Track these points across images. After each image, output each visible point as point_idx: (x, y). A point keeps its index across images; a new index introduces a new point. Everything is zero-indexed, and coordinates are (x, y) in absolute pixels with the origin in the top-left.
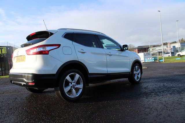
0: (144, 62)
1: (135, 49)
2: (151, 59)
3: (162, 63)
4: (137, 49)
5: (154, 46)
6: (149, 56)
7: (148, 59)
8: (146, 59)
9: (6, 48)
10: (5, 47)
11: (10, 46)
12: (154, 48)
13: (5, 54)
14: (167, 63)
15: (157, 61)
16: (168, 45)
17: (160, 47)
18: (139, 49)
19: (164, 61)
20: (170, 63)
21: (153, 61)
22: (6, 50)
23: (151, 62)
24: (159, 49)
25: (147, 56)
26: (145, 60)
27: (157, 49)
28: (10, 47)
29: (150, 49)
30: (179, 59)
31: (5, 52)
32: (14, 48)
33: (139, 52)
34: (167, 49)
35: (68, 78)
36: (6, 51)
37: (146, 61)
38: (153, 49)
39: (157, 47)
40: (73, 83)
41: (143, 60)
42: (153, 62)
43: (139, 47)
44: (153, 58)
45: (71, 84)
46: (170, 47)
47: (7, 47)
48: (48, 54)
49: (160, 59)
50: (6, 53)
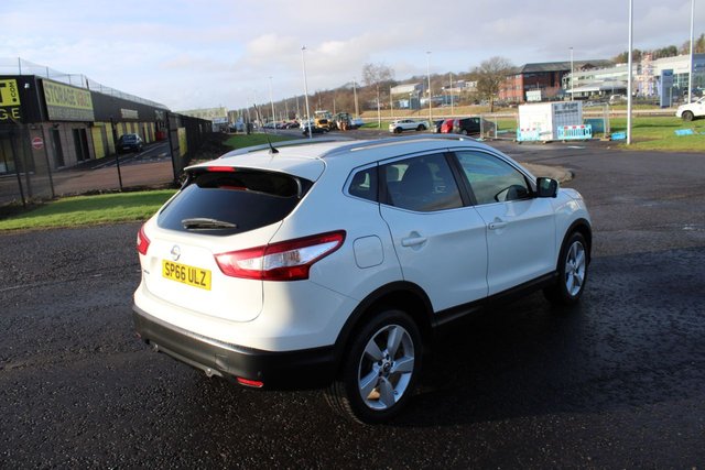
0: (551, 138)
1: (512, 73)
2: (578, 127)
3: (621, 146)
4: (520, 76)
5: (588, 66)
6: (571, 117)
7: (570, 128)
8: (560, 129)
9: (15, 84)
10: (14, 81)
11: (33, 76)
12: (586, 73)
13: (14, 107)
14: (644, 151)
15: (603, 139)
16: (643, 63)
17: (610, 70)
18: (527, 76)
19: (631, 143)
20: (655, 152)
21: (589, 136)
22: (17, 92)
23: (581, 140)
24: (607, 80)
25: (563, 117)
26: (555, 132)
27: (600, 79)
28: (30, 79)
29: (570, 75)
30: (688, 131)
31: (15, 100)
32: (48, 83)
33: (527, 87)
34: (637, 78)
35: (371, 347)
36: (17, 97)
37: (560, 138)
38: (583, 78)
39: (600, 71)
40: (385, 361)
41: (547, 133)
42: (587, 140)
43: (528, 66)
44: (589, 127)
45: (380, 363)
46: (651, 73)
47: (21, 79)
48: (307, 278)
49: (613, 130)
50: (18, 103)
